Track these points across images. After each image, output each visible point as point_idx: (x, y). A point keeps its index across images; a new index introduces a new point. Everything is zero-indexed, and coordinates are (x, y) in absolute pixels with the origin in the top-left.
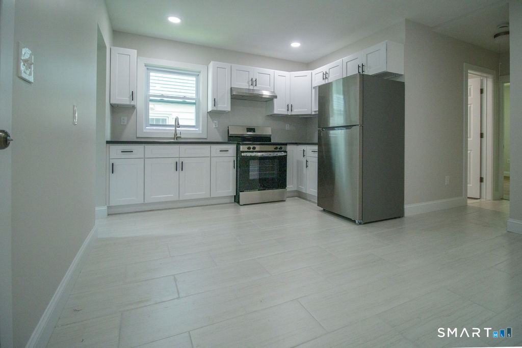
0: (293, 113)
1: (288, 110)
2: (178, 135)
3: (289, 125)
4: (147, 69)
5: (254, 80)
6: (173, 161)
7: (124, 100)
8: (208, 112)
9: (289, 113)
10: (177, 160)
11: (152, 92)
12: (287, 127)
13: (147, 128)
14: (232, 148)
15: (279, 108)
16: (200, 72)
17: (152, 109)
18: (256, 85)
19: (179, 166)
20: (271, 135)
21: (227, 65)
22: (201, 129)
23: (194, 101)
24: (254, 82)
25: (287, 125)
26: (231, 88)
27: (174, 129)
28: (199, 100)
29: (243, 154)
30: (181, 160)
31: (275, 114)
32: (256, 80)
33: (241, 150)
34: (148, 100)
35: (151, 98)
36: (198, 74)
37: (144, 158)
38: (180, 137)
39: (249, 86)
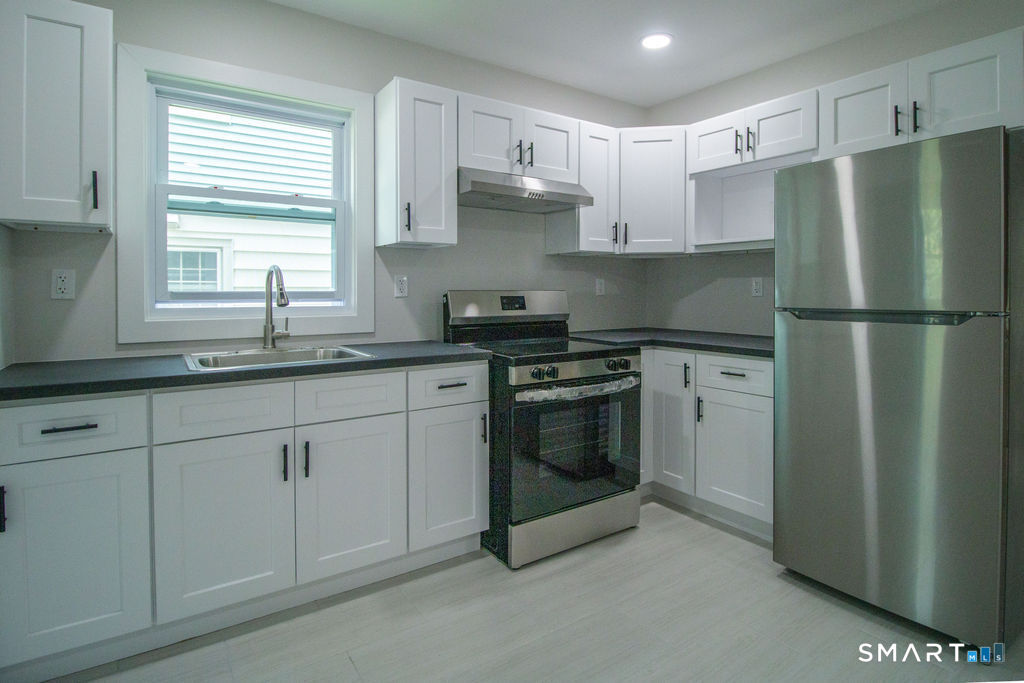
0: (630, 249)
1: (616, 240)
2: (280, 330)
3: (603, 281)
4: (157, 92)
5: (526, 146)
6: (271, 444)
7: (63, 207)
8: (376, 248)
9: (618, 249)
10: (286, 437)
11: (173, 178)
12: (600, 286)
13: (159, 306)
14: (475, 374)
15: (593, 236)
16: (348, 115)
17: (176, 226)
18: (531, 163)
19: (295, 461)
20: (567, 316)
21: (447, 94)
22: (354, 300)
23: (329, 210)
24: (524, 155)
25: (598, 281)
26: (458, 171)
27: (263, 305)
28: (347, 205)
29: (520, 397)
30: (303, 434)
31: (580, 252)
32: (531, 148)
33: (513, 380)
34: (162, 203)
35: (172, 197)
36: (341, 119)
37: (151, 447)
38: (286, 337)
39: (512, 165)
